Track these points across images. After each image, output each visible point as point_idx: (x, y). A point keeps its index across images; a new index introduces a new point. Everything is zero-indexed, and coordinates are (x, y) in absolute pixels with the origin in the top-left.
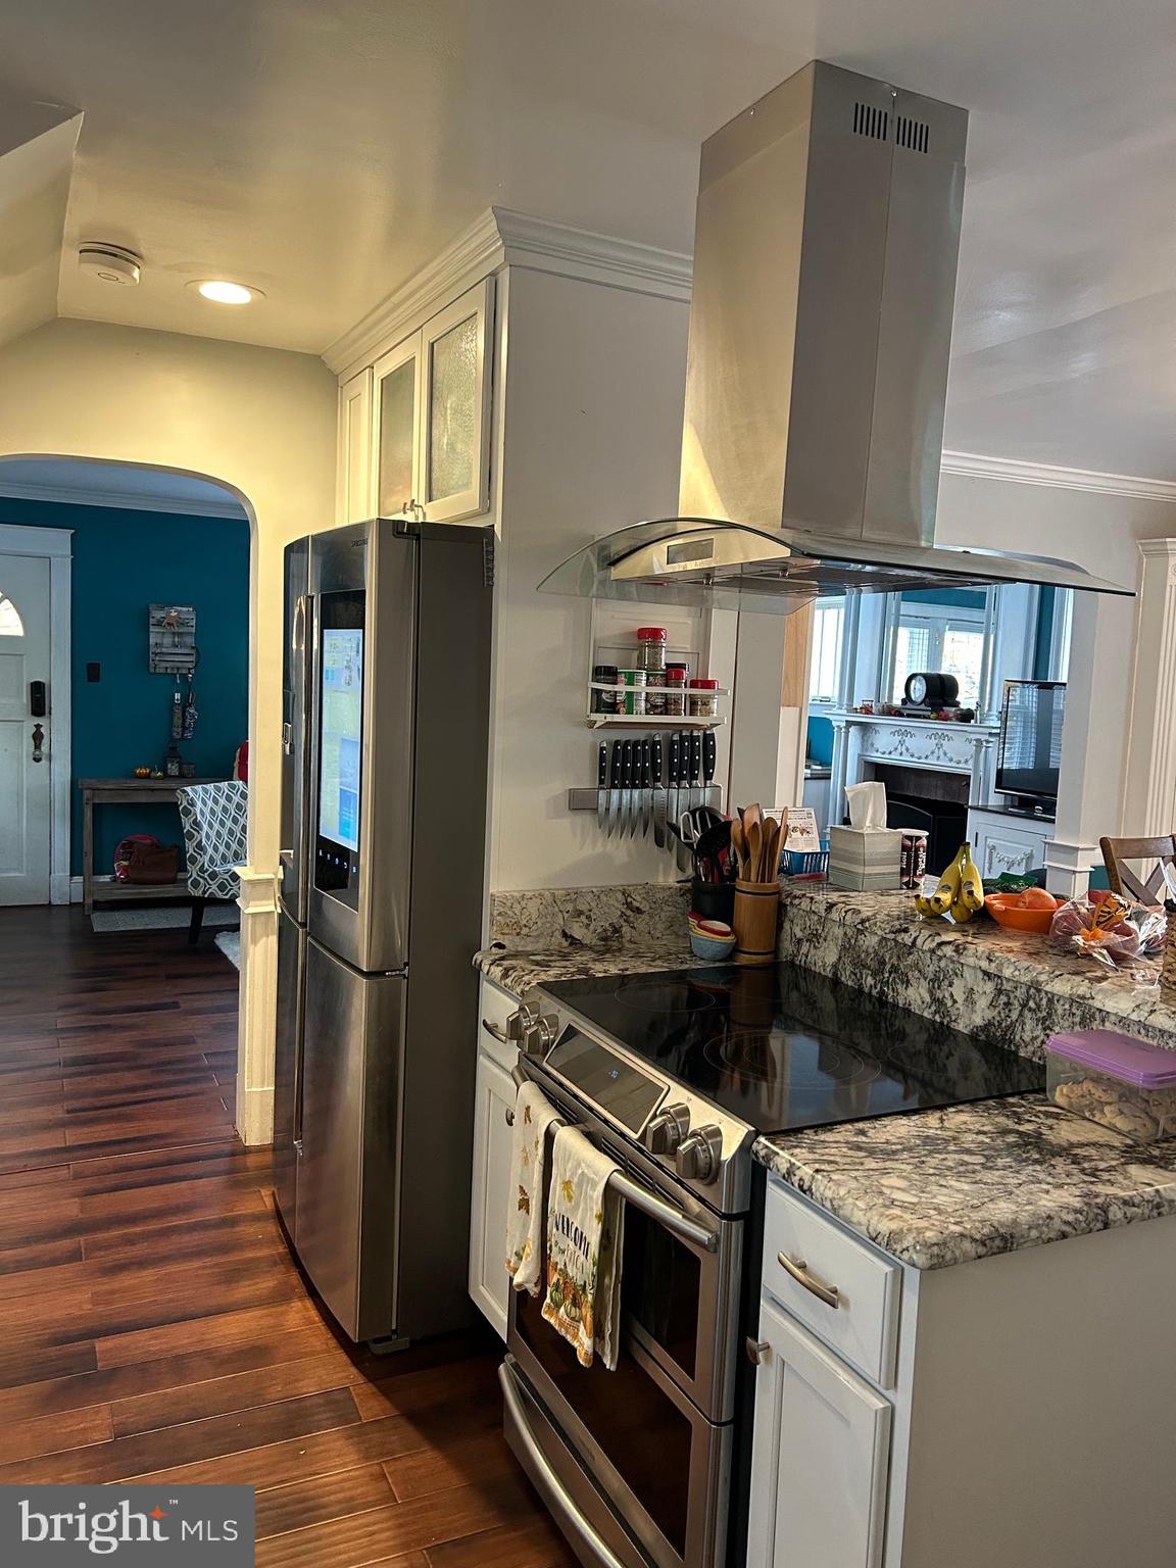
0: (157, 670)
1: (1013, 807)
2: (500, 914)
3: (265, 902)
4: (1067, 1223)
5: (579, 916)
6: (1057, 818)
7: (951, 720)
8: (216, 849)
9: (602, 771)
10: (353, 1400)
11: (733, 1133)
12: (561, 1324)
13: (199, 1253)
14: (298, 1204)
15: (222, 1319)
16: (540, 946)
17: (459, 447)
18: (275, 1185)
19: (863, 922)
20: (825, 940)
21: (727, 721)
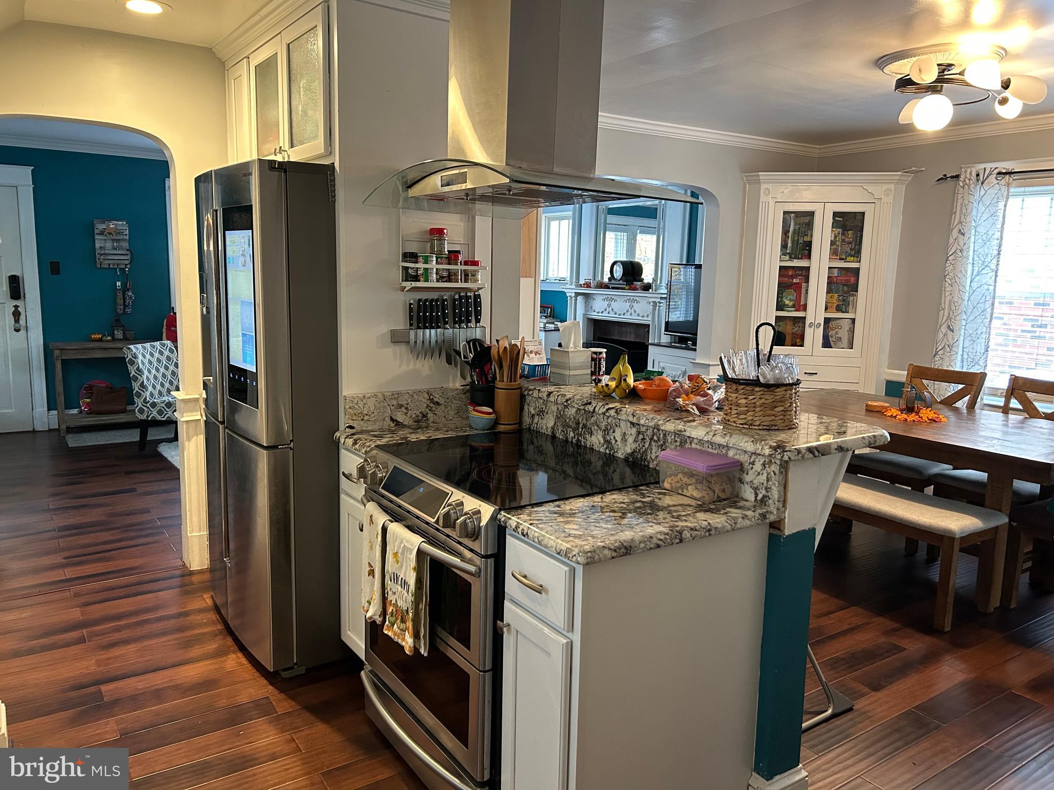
0: (102, 266)
1: (675, 343)
2: (350, 408)
3: (194, 413)
4: (661, 540)
5: (400, 408)
6: (697, 348)
7: (637, 290)
8: (154, 387)
9: (411, 318)
10: (271, 703)
11: (487, 510)
12: (395, 634)
13: (164, 634)
14: (229, 600)
15: (183, 668)
16: (376, 427)
17: (310, 112)
18: (213, 591)
19: (567, 401)
20: (547, 414)
21: (487, 286)
